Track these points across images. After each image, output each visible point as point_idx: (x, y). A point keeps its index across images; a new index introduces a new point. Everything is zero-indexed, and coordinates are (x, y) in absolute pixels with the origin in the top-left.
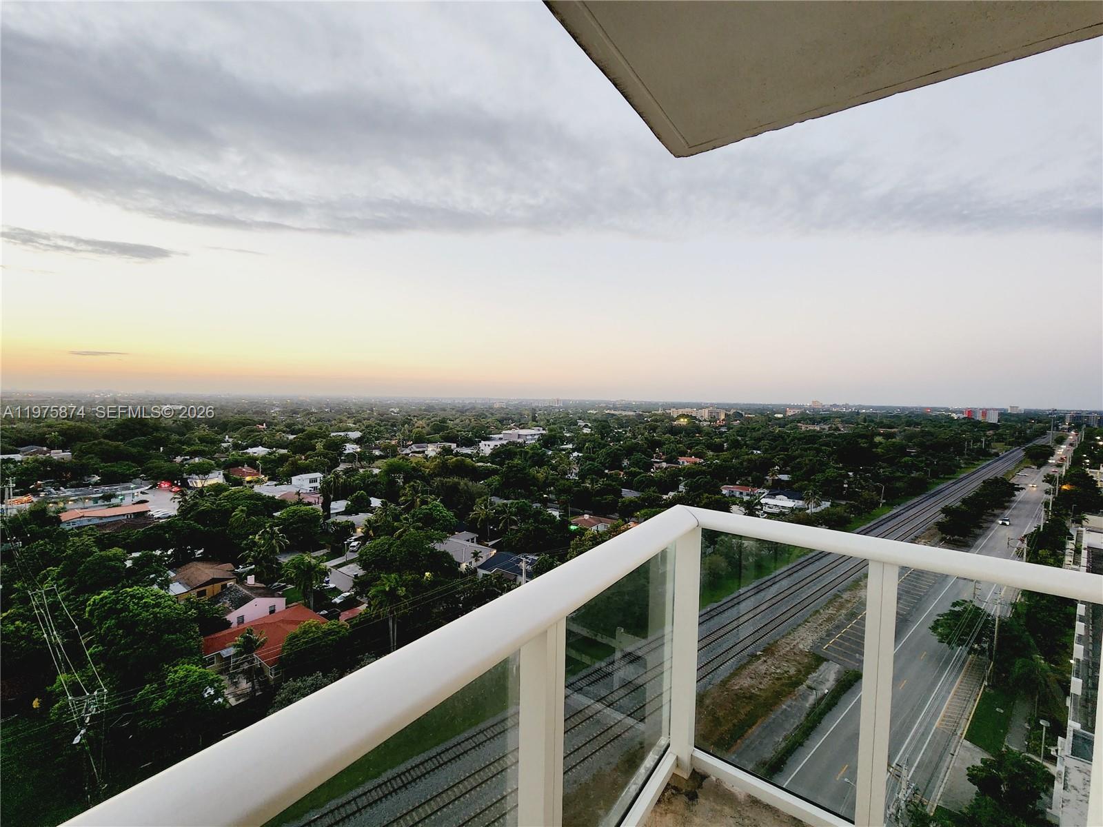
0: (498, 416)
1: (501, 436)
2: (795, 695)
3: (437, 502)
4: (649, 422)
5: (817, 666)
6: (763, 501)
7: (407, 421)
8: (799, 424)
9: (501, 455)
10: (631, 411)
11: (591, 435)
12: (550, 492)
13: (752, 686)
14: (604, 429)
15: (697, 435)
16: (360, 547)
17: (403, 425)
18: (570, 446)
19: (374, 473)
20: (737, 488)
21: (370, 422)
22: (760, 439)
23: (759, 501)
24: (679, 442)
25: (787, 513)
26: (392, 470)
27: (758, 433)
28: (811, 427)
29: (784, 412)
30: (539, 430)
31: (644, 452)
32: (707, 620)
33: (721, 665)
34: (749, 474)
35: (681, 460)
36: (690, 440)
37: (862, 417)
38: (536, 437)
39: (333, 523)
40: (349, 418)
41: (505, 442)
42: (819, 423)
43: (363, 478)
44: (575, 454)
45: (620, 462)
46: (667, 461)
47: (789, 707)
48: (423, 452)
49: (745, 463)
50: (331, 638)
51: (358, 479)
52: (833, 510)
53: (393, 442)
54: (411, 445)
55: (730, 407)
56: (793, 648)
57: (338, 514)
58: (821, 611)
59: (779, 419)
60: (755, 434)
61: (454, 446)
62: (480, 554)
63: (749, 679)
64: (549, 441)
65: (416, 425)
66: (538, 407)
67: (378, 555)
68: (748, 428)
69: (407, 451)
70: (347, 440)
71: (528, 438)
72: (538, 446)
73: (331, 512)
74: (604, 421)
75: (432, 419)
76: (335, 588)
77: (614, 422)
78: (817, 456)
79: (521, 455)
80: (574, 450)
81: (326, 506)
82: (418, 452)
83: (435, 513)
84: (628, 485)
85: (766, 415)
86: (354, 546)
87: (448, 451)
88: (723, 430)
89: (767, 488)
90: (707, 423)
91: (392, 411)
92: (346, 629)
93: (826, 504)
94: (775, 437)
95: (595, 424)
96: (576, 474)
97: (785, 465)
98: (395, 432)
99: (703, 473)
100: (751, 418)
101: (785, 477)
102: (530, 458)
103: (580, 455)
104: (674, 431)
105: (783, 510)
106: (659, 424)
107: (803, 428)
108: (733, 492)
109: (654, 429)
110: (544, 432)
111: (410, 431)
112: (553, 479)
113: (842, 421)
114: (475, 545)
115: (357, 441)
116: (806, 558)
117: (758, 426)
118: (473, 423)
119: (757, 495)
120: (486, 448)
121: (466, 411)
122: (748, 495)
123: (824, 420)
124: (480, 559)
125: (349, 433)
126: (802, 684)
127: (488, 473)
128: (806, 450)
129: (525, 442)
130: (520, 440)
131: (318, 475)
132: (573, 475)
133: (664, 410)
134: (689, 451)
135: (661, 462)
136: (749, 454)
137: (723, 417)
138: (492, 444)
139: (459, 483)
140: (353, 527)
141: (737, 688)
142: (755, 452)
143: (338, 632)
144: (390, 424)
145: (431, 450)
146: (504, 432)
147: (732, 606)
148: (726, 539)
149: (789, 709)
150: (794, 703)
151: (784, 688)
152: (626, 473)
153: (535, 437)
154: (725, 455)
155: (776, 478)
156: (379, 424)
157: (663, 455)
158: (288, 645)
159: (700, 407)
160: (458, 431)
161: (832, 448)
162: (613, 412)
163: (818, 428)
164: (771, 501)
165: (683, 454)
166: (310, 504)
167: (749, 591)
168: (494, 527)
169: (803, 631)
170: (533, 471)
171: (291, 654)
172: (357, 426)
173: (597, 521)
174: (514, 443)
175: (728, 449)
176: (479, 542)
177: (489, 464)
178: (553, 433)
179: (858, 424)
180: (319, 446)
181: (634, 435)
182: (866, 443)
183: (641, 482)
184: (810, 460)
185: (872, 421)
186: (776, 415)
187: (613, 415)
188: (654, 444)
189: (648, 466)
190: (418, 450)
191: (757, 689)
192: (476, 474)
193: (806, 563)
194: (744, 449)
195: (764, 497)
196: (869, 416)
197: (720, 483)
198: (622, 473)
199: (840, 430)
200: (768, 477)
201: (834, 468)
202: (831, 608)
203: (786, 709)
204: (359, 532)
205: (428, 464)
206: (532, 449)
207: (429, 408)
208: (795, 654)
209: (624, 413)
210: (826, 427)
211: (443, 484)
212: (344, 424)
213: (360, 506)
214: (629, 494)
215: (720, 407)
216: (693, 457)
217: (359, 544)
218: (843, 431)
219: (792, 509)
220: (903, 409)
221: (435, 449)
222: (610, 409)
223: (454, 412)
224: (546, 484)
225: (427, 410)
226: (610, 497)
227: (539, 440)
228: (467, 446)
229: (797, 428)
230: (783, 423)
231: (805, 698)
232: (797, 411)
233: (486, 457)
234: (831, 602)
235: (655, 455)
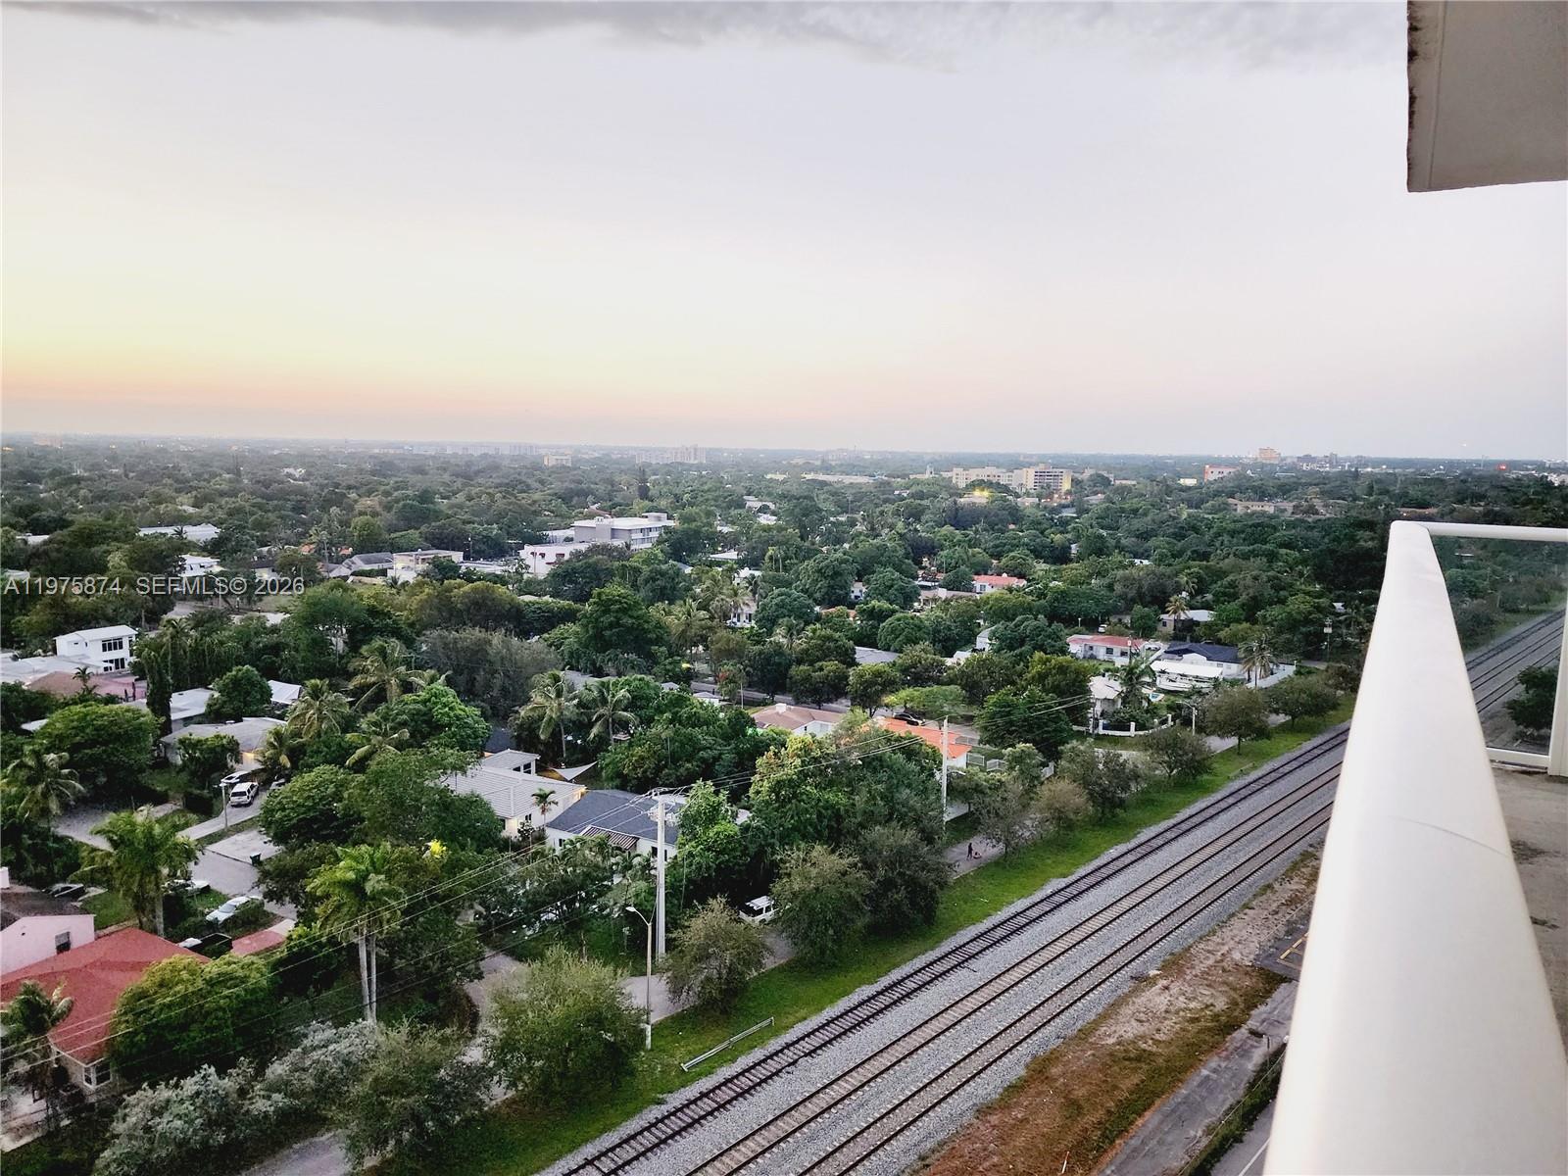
0: (557, 486)
1: (570, 533)
2: (1226, 1050)
3: (440, 685)
4: (904, 499)
5: (1269, 993)
6: (1156, 666)
7: (334, 497)
8: (1231, 501)
9: (578, 577)
10: (862, 473)
11: (780, 529)
12: (693, 659)
13: (1143, 1037)
14: (806, 515)
15: (1012, 527)
16: (257, 794)
17: (324, 509)
18: (732, 555)
19: (268, 625)
20: (1103, 640)
21: (239, 502)
22: (1144, 536)
23: (1148, 667)
24: (973, 543)
25: (1207, 690)
26: (315, 616)
27: (1145, 519)
28: (1256, 507)
29: (1200, 473)
30: (659, 519)
31: (897, 568)
32: (1046, 913)
33: (1079, 999)
34: (1128, 610)
35: (979, 582)
36: (998, 538)
37: (1363, 484)
38: (655, 534)
39: (182, 742)
40: (178, 491)
41: (583, 547)
42: (1271, 497)
43: (245, 636)
44: (746, 572)
45: (846, 587)
46: (948, 586)
47: (1215, 1071)
48: (383, 573)
49: (1118, 587)
50: (226, 992)
51: (230, 638)
52: (1301, 681)
53: (305, 550)
54: (351, 556)
55: (1082, 463)
56: (1222, 961)
57: (187, 721)
58: (1277, 886)
59: (1189, 488)
60: (1138, 524)
61: (457, 557)
62: (551, 798)
63: (1134, 1023)
64: (683, 545)
65: (358, 507)
66: (650, 465)
67: (309, 809)
68: (1123, 510)
69: (342, 570)
70: (185, 546)
71: (634, 536)
72: (660, 556)
73: (174, 716)
74: (805, 498)
75: (396, 494)
76: (207, 890)
77: (825, 500)
78: (1270, 568)
79: (623, 577)
80: (742, 564)
81: (159, 704)
82: (369, 574)
83: (438, 711)
84: (868, 640)
85: (1162, 480)
86: (242, 794)
87: (445, 570)
88: (1068, 513)
89: (1165, 639)
90: (1031, 500)
91: (289, 475)
92: (258, 970)
93: (1287, 671)
94: (1182, 528)
95: (785, 505)
96: (750, 617)
97: (1200, 591)
98: (303, 523)
99: (1028, 609)
100: (1129, 489)
101: (1202, 616)
102: (646, 582)
103: (757, 573)
104: (960, 518)
105: (1199, 685)
106: (925, 502)
107: (1239, 508)
108: (1091, 648)
109: (916, 515)
110: (671, 523)
111: (345, 523)
112: (702, 628)
113: (1322, 493)
114: (533, 776)
115: (212, 549)
116: (1246, 782)
117: (1143, 505)
118: (500, 503)
119: (1143, 654)
120: (538, 562)
121: (478, 473)
122: (1123, 654)
123: (1285, 490)
124: (553, 806)
125: (185, 528)
126: (1240, 1027)
127: (548, 620)
128: (1246, 557)
129: (628, 546)
130: (618, 543)
131: (124, 631)
132: (743, 618)
133: (937, 471)
134: (995, 562)
135: (935, 587)
136: (1125, 567)
137: (1066, 485)
138: (551, 552)
139: (489, 642)
140: (233, 748)
141: (1111, 1041)
142: (1137, 561)
143: (244, 980)
144: (289, 505)
145: (405, 568)
146: (576, 523)
147: (1098, 883)
148: (1082, 748)
149: (1215, 1076)
150: (1223, 1065)
151: (1202, 1036)
152: (862, 612)
153: (651, 535)
154: (1074, 569)
155: (1183, 617)
156: (260, 507)
157: (938, 571)
158: (125, 1013)
159: (1015, 464)
160: (465, 522)
161: (1299, 551)
162: (821, 477)
163: (1270, 508)
164: (1174, 667)
165: (982, 570)
166: (111, 699)
167: (1130, 851)
168: (576, 738)
169: (1241, 925)
170: (656, 611)
171: (135, 1033)
172: (205, 511)
173: (803, 716)
174: (605, 550)
175: (1080, 558)
176: (541, 769)
177: (547, 598)
178: (693, 525)
179: (1355, 498)
180: (116, 559)
181: (873, 529)
182: (1372, 539)
183: (894, 631)
184: (1256, 578)
185: (1387, 492)
186: (1182, 481)
187: (824, 484)
188: (920, 551)
189: (908, 598)
190: (368, 567)
191: (1150, 1042)
192: (523, 623)
193: (1244, 793)
194: (1117, 557)
195: (1158, 659)
196: (1379, 481)
197: (1066, 631)
198: (852, 613)
199: (1317, 513)
200: (1164, 617)
201: (1308, 593)
202: (1296, 879)
203: (1207, 1078)
204: (250, 762)
205: (402, 598)
206: (646, 562)
207: (384, 467)
208: (1224, 970)
209: (848, 480)
210: (1289, 506)
211: (446, 645)
212: (171, 507)
213: (244, 701)
214: (869, 659)
215: (1060, 463)
216: (1005, 575)
217: (252, 787)
218: (1325, 513)
219: (1216, 683)
220: (1451, 465)
221: (412, 565)
222: (815, 470)
223: (446, 477)
224: (687, 640)
225: (380, 472)
226: (831, 666)
227: (659, 542)
228: (489, 557)
229: (1225, 507)
230: (1196, 498)
231: (1244, 1052)
232: (1226, 471)
233: (540, 583)
234: (1295, 866)
235: (920, 572)
